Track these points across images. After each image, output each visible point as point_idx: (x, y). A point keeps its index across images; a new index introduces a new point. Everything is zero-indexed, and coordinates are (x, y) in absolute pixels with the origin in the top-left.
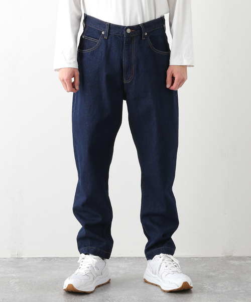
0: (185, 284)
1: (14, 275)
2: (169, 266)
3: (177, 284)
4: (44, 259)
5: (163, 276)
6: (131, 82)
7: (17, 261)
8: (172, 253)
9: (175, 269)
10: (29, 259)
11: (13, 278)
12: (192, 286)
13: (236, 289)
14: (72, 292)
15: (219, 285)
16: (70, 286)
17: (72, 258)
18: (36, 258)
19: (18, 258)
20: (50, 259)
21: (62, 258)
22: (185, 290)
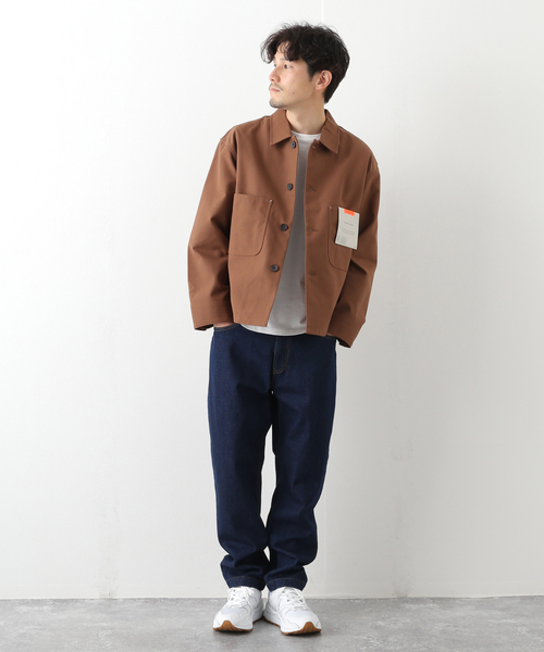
0: (309, 624)
1: (105, 624)
2: (292, 600)
3: (298, 624)
4: (147, 600)
5: (283, 613)
6: (284, 372)
7: (109, 604)
8: (301, 587)
9: (300, 604)
10: (125, 600)
11: (104, 628)
12: (319, 627)
13: (415, 645)
14: (228, 630)
15: (391, 639)
16: (227, 623)
17: (185, 599)
18: (135, 600)
19: (109, 599)
20: (155, 600)
21: (172, 600)
22: (309, 632)
